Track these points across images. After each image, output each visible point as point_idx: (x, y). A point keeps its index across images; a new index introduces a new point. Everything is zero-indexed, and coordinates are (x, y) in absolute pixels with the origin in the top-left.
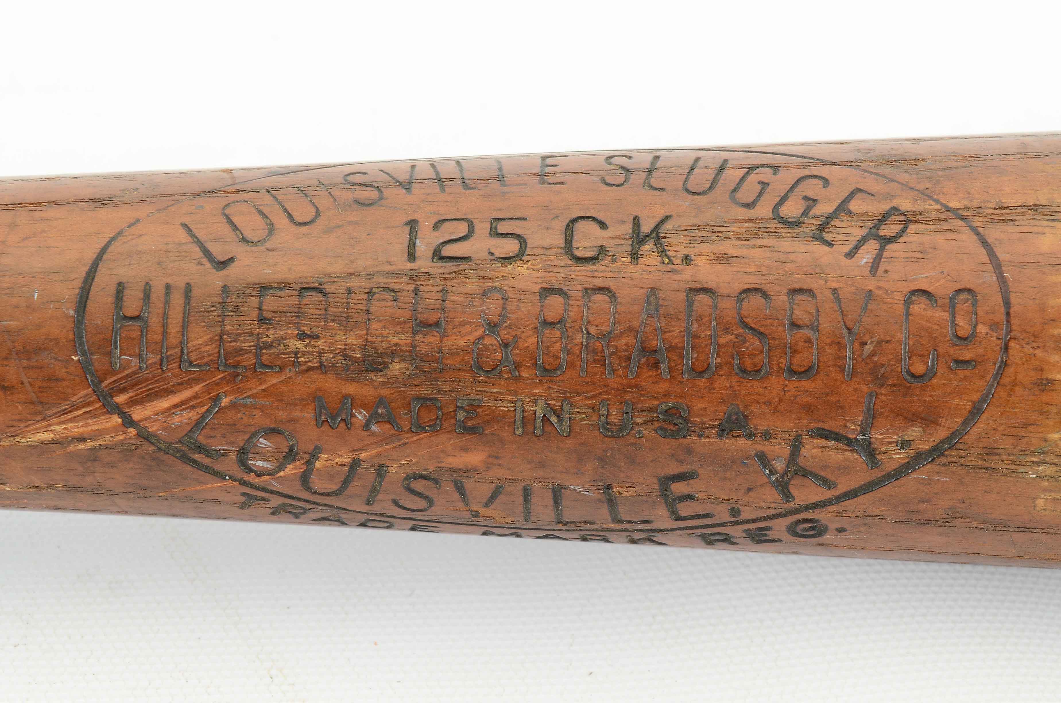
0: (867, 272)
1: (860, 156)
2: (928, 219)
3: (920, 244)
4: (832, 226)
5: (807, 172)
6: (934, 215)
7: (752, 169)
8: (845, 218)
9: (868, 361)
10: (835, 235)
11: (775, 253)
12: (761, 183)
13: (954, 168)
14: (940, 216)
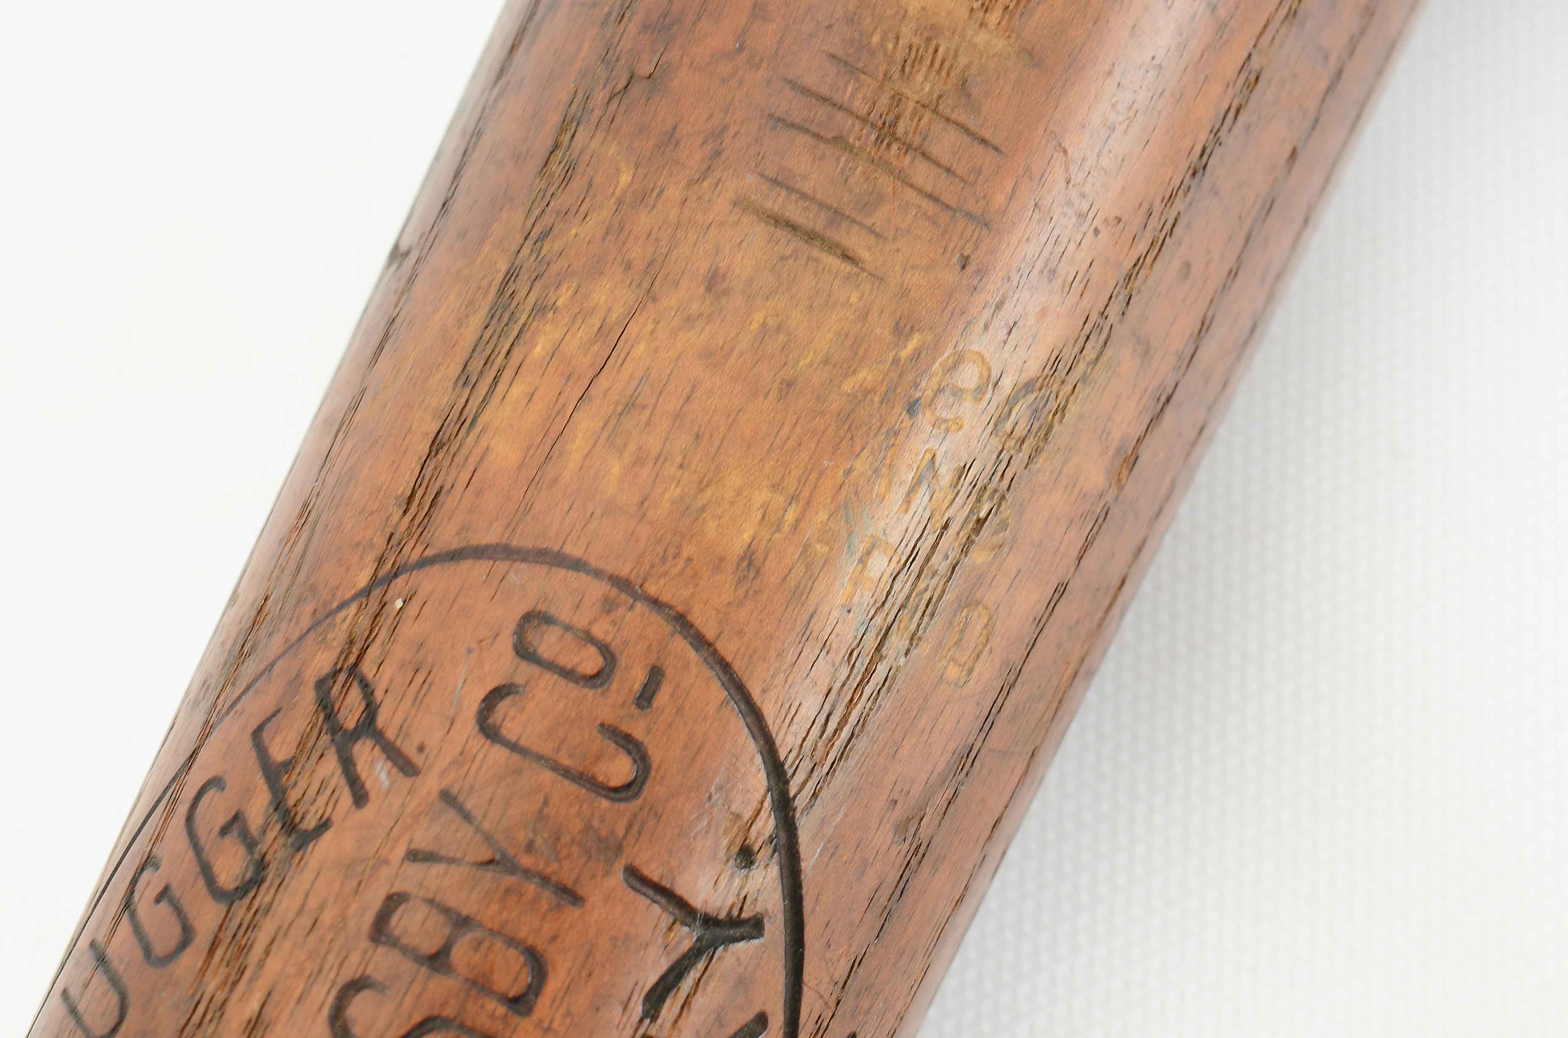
0: (406, 783)
1: (206, 705)
2: (367, 633)
3: (403, 665)
4: (295, 805)
5: (182, 809)
6: (364, 621)
7: (128, 904)
8: (293, 777)
9: (565, 852)
10: (313, 809)
11: (293, 930)
12: (158, 900)
13: (305, 552)
14: (372, 611)
